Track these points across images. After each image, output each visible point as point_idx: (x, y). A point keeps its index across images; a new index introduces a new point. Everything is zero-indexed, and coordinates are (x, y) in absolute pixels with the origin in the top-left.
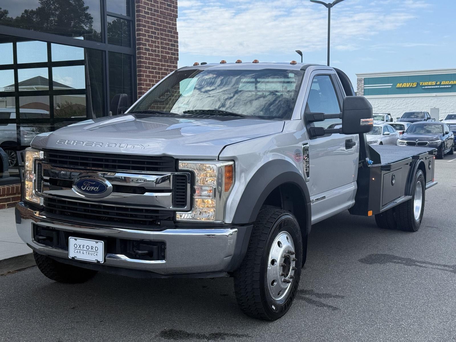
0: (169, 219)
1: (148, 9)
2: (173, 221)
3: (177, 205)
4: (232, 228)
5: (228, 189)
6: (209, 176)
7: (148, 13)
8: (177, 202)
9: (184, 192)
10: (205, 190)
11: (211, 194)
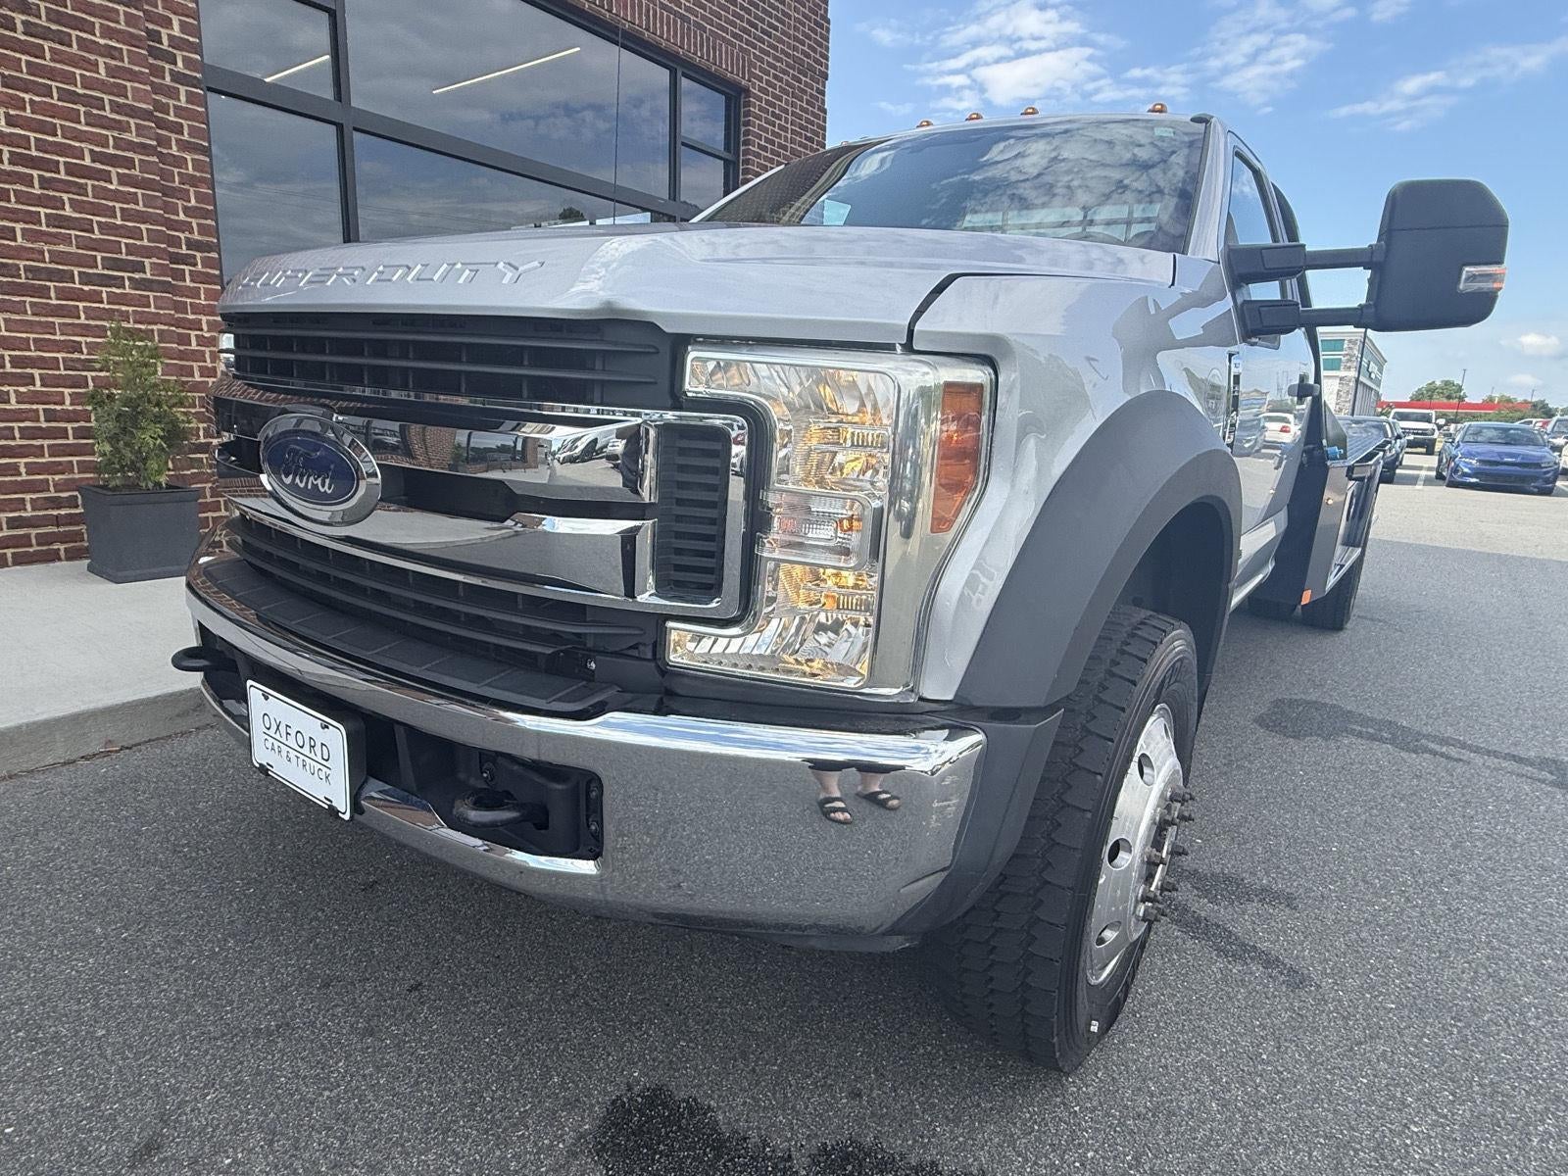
0: (635, 653)
1: (767, 140)
2: (653, 664)
3: (679, 584)
4: (956, 731)
5: (951, 523)
6: (849, 443)
7: (765, 149)
8: (678, 568)
9: (713, 522)
10: (826, 518)
11: (855, 539)
